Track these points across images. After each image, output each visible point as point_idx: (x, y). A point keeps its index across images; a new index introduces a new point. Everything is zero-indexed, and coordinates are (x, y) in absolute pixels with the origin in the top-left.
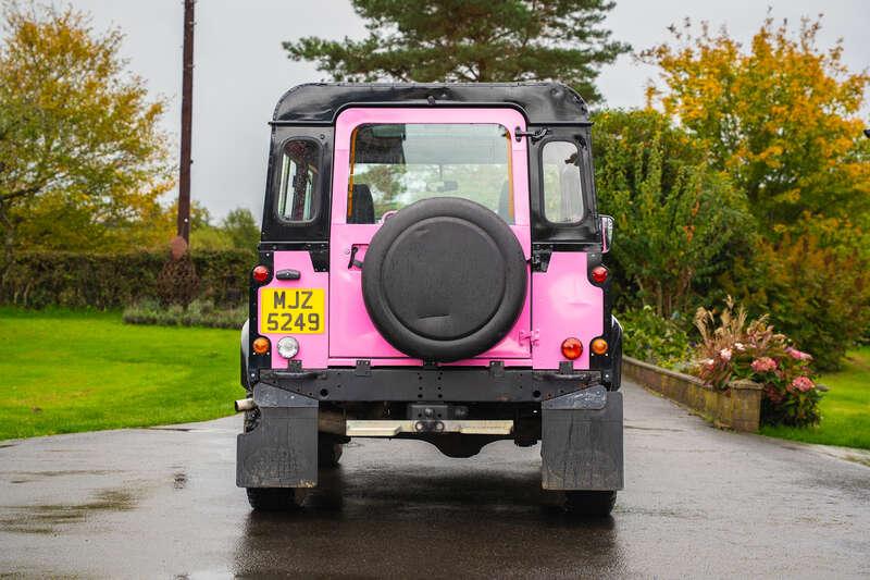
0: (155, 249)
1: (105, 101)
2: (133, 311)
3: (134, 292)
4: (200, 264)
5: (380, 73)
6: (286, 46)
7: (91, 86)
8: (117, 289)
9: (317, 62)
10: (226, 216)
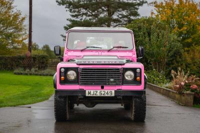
0: (22, 55)
1: (10, 16)
2: (16, 71)
3: (17, 66)
4: (34, 58)
5: (82, 9)
6: (57, 1)
7: (6, 12)
8: (12, 65)
9: (65, 6)
10: (42, 46)
